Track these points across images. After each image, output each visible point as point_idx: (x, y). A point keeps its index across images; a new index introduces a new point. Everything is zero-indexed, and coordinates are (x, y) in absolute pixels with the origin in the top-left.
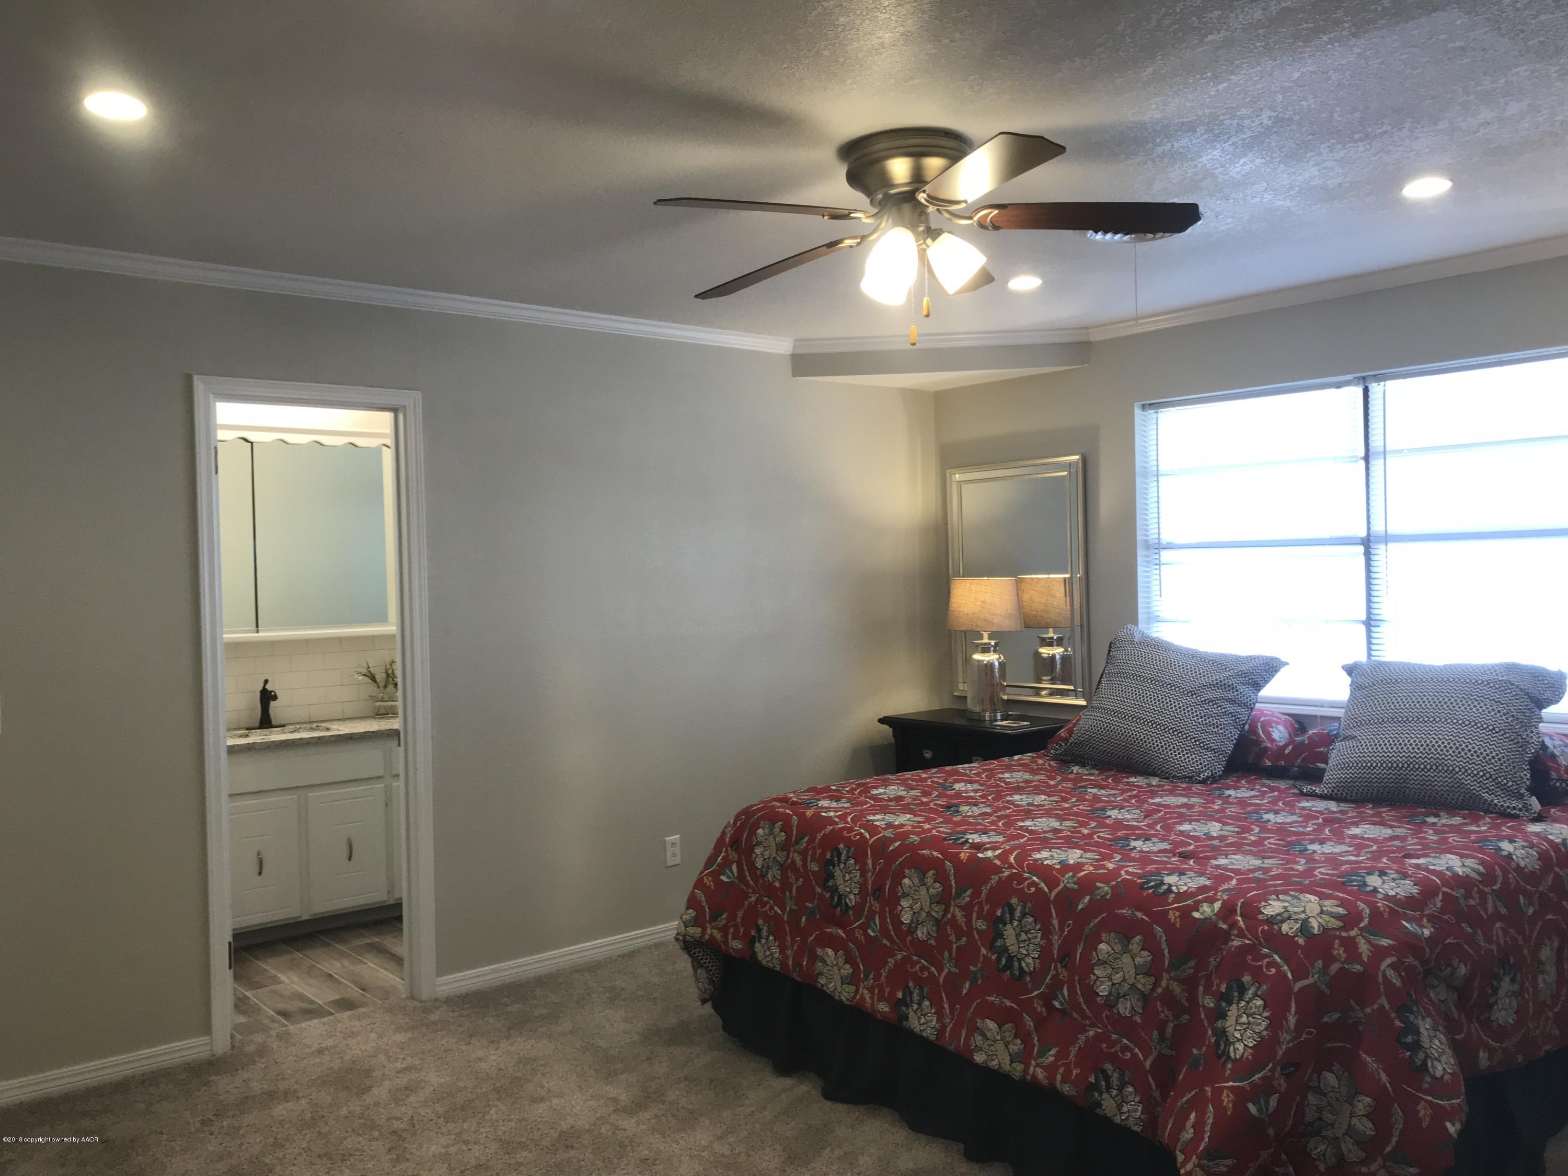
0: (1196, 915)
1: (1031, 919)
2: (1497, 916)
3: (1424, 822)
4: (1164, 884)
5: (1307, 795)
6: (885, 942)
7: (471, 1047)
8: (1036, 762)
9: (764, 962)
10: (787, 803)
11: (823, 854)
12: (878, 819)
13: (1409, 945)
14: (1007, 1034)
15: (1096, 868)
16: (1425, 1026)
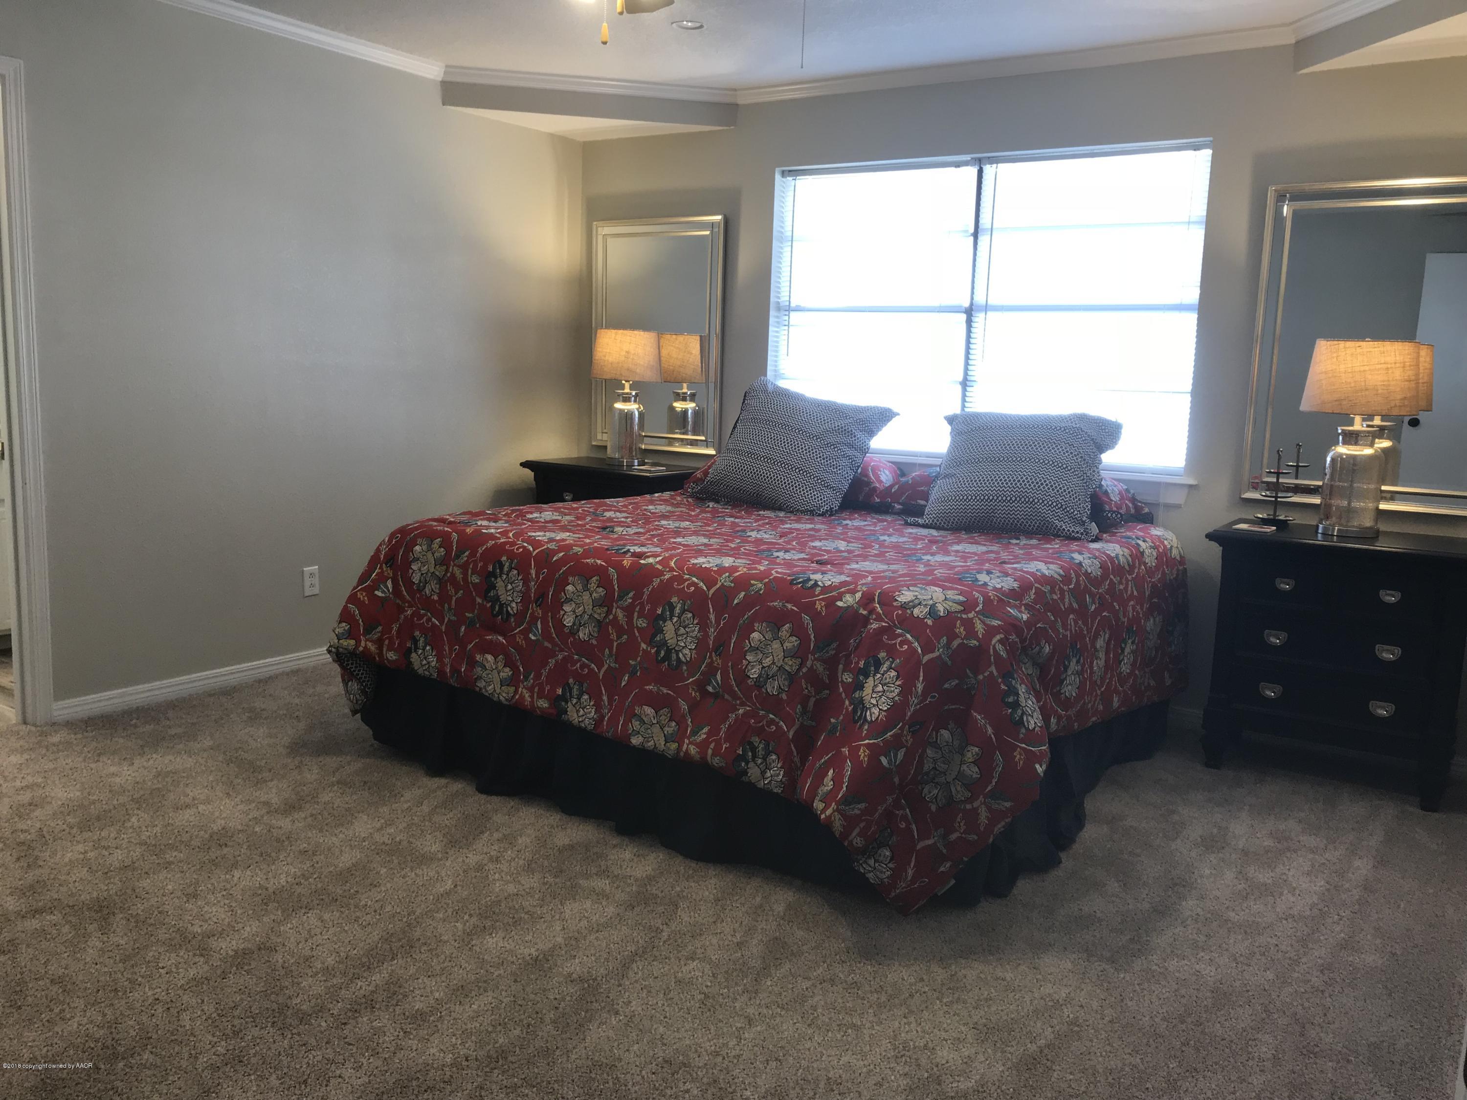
0: (840, 604)
1: (690, 615)
2: (1071, 610)
3: (1010, 542)
4: (811, 580)
5: (911, 525)
6: (546, 644)
7: (101, 764)
8: (675, 499)
9: (420, 671)
10: (445, 523)
11: (485, 566)
12: (539, 535)
13: (1013, 626)
14: (663, 717)
15: (749, 569)
16: (1022, 689)
